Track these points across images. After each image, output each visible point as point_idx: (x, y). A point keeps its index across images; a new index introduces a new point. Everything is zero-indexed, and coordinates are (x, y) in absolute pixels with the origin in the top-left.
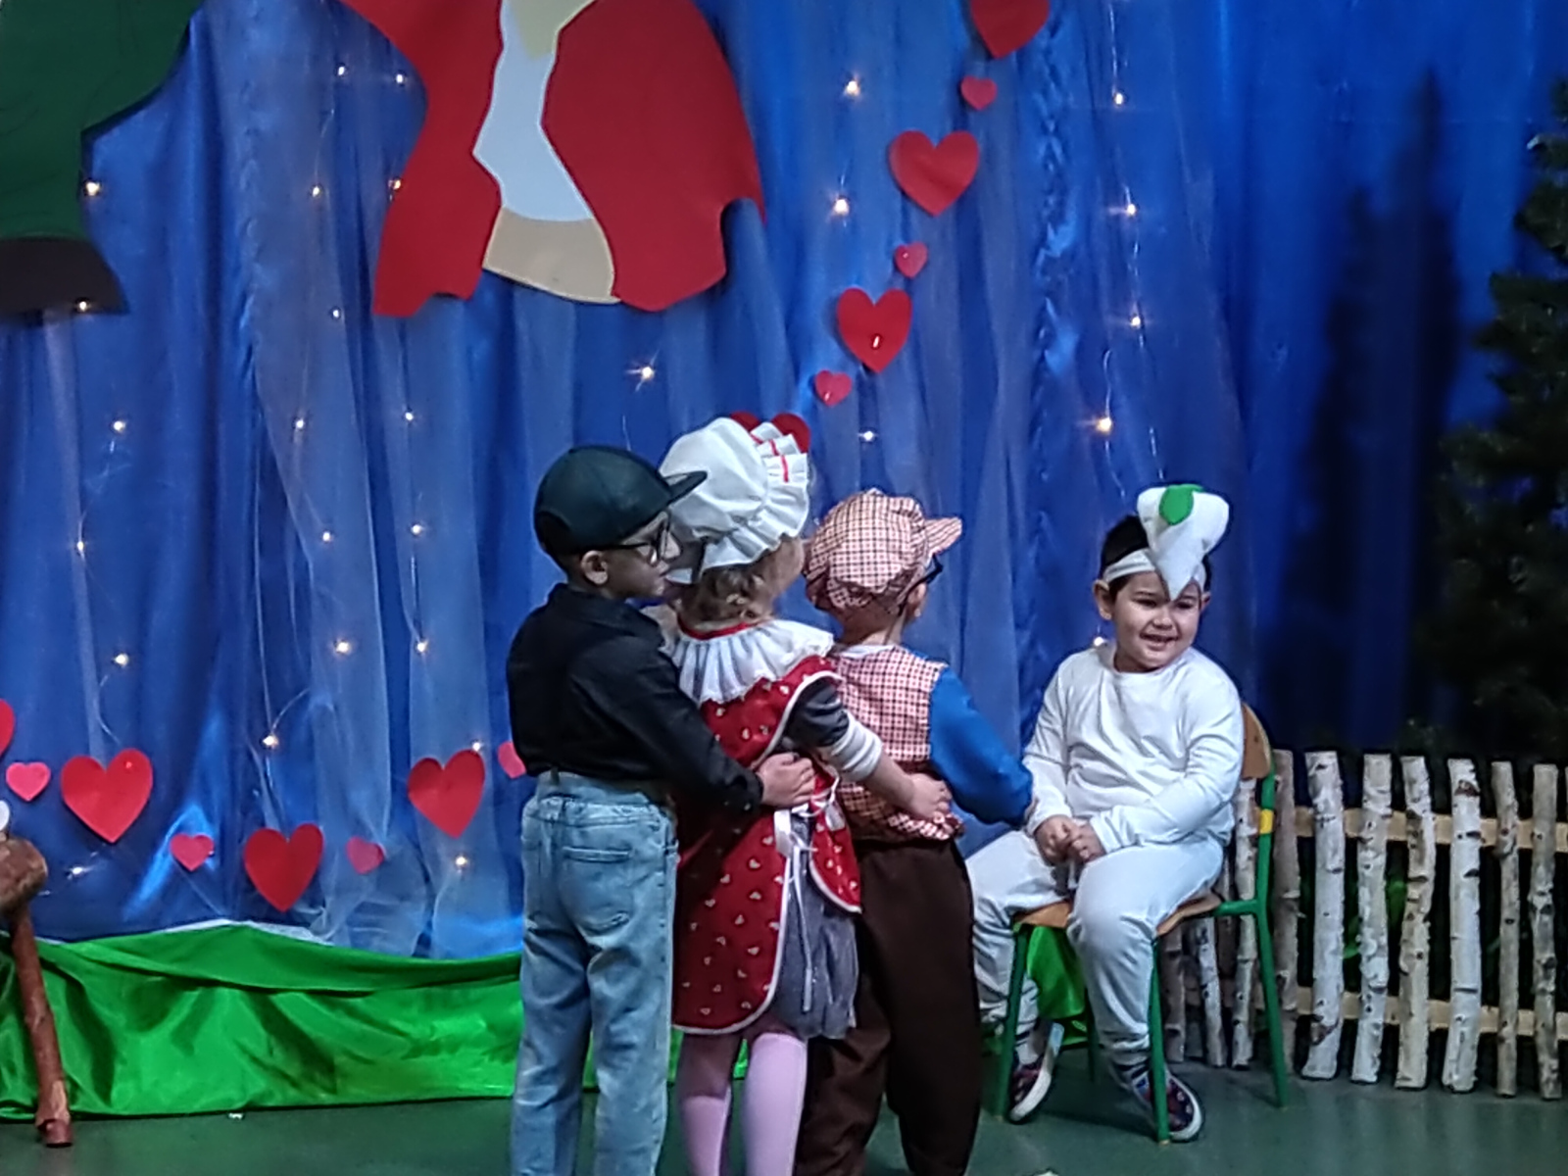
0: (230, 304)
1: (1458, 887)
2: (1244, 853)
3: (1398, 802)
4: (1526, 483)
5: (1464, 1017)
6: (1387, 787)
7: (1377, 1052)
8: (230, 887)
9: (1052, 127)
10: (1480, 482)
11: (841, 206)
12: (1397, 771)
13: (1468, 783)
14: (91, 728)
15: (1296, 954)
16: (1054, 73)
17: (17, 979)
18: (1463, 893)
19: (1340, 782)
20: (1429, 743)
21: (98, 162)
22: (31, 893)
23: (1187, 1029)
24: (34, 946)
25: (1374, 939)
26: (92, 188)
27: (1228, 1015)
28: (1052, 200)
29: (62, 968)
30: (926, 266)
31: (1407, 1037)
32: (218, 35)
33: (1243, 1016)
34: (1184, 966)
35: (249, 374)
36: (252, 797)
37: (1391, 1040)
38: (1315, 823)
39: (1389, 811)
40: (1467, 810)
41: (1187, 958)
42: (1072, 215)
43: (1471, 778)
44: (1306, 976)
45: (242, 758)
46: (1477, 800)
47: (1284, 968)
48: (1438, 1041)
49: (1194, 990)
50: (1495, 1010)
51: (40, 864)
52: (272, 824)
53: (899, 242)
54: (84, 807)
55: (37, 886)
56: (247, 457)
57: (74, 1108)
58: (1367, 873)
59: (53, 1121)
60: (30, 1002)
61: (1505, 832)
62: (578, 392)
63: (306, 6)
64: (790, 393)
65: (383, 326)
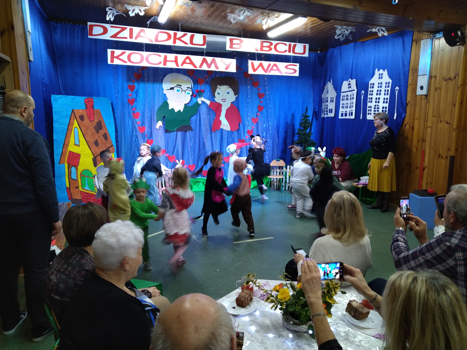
0: (201, 130)
9: (264, 117)
11: (248, 123)
14: (191, 163)
16: (264, 113)
26: (191, 121)
28: (264, 123)
30: (254, 128)
32: (200, 110)
35: (202, 136)
53: (252, 126)
54: (190, 169)
56: (202, 142)
62: (227, 138)
63: (207, 107)
64: (244, 138)
65: (213, 132)
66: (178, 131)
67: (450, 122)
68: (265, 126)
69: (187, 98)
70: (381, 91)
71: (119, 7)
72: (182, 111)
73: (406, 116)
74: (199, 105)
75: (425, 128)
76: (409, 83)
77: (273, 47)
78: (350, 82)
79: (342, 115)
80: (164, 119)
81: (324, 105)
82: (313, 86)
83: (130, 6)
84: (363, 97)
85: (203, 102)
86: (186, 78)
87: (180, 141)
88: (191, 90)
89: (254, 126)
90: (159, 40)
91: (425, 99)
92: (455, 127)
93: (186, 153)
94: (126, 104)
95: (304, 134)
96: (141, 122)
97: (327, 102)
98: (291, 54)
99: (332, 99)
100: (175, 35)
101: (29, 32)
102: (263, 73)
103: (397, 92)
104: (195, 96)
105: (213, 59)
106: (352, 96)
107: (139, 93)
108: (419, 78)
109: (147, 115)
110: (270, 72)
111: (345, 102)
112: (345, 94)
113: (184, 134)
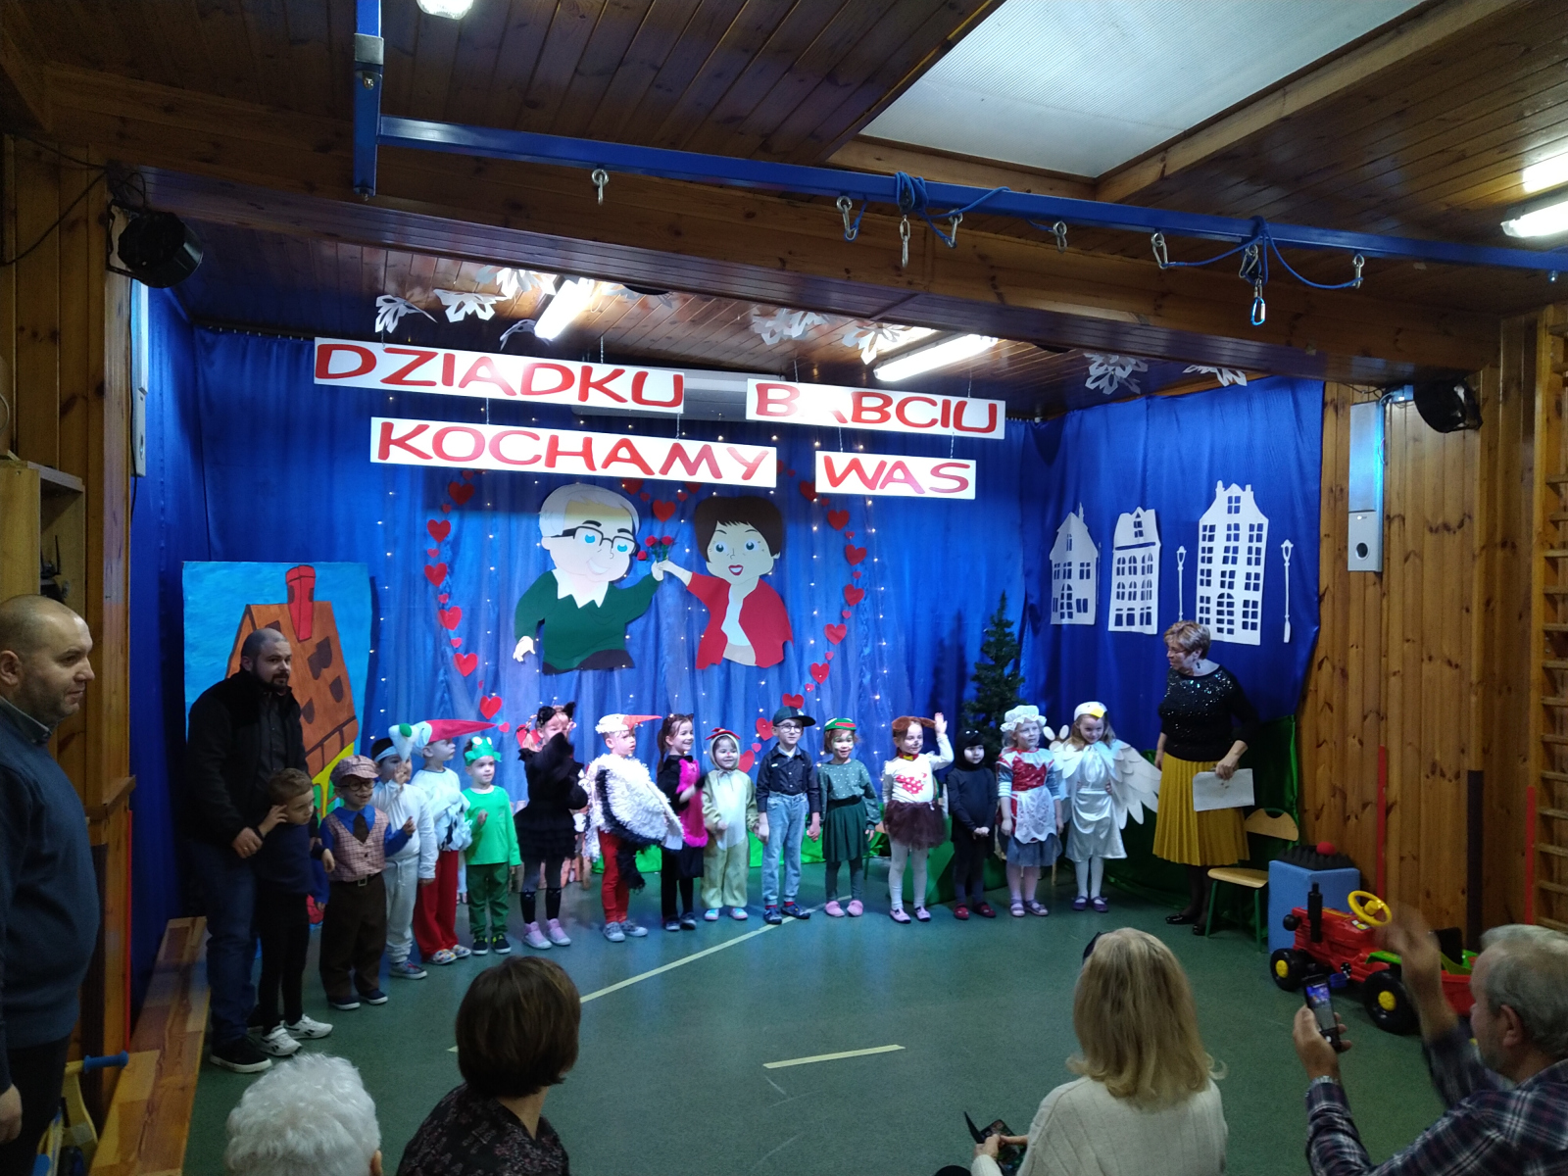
0: (660, 666)
4: (984, 715)
9: (865, 623)
10: (972, 715)
11: (812, 642)
16: (865, 609)
26: (627, 637)
28: (864, 641)
30: (833, 659)
35: (664, 684)
42: (869, 646)
53: (826, 652)
56: (663, 705)
62: (746, 688)
63: (681, 592)
64: (799, 689)
65: (698, 672)
66: (585, 670)
67: (1459, 662)
68: (867, 651)
69: (615, 563)
70: (1236, 550)
71: (417, 294)
72: (599, 604)
73: (1322, 634)
74: (656, 584)
75: (1383, 678)
76: (1323, 531)
77: (892, 410)
78: (1138, 516)
79: (1119, 622)
80: (538, 629)
81: (1057, 586)
82: (1022, 526)
83: (452, 295)
84: (1183, 565)
85: (670, 576)
86: (616, 500)
87: (591, 700)
88: (631, 537)
89: (834, 651)
90: (534, 389)
91: (1375, 584)
92: (1474, 678)
94: (420, 583)
95: (996, 682)
96: (463, 641)
97: (1069, 577)
98: (951, 431)
99: (1085, 568)
100: (587, 372)
101: (142, 390)
102: (862, 490)
103: (1287, 559)
104: (646, 558)
105: (705, 446)
106: (1147, 563)
107: (462, 545)
108: (1355, 521)
109: (486, 615)
110: (882, 487)
111: (1127, 579)
112: (1126, 554)
113: (605, 678)
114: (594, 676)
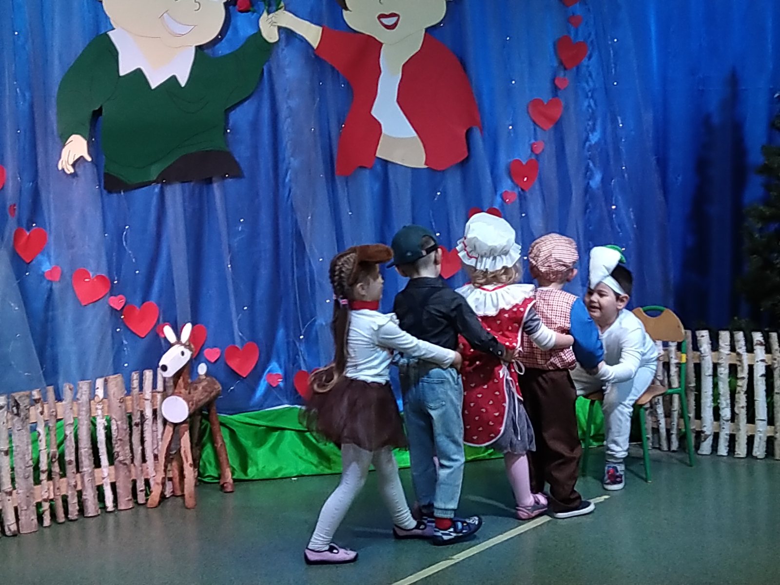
0: (282, 172)
1: (757, 381)
2: (674, 370)
3: (733, 349)
5: (761, 430)
6: (728, 343)
7: (727, 444)
8: (289, 393)
9: (590, 94)
10: (760, 225)
11: (510, 127)
12: (732, 337)
13: (760, 341)
14: (236, 334)
15: (694, 408)
16: (590, 75)
17: (211, 430)
18: (759, 383)
19: (710, 342)
20: (743, 325)
21: (231, 122)
22: (215, 397)
23: (653, 437)
24: (217, 417)
25: (725, 402)
26: (230, 131)
27: (668, 431)
28: (590, 123)
29: (228, 425)
30: (543, 150)
31: (739, 438)
32: (274, 72)
33: (674, 432)
34: (651, 413)
35: (290, 200)
36: (295, 358)
37: (732, 439)
38: (701, 357)
39: (729, 352)
40: (760, 351)
41: (652, 410)
42: (598, 128)
43: (761, 339)
44: (698, 416)
45: (292, 344)
46: (763, 348)
47: (690, 413)
48: (751, 440)
49: (655, 422)
50: (773, 427)
51: (219, 387)
52: (304, 369)
53: (533, 141)
54: (234, 364)
55: (218, 395)
56: (290, 231)
57: (234, 477)
58: (722, 376)
59: (226, 483)
60: (216, 438)
61: (775, 359)
62: (413, 204)
63: (307, 58)
64: (493, 200)
65: (340, 180)
66: (169, 182)
69: (205, 18)
72: (183, 81)
74: (269, 47)
80: (94, 125)
85: (287, 34)
89: (545, 140)
93: (210, 290)
104: (249, 7)
113: (201, 193)
114: (183, 191)
